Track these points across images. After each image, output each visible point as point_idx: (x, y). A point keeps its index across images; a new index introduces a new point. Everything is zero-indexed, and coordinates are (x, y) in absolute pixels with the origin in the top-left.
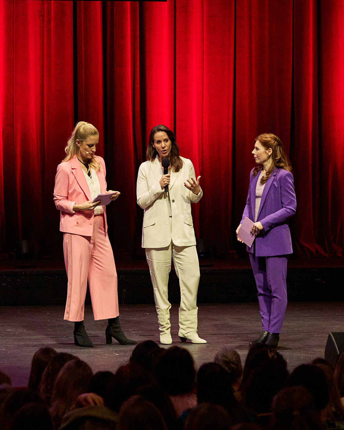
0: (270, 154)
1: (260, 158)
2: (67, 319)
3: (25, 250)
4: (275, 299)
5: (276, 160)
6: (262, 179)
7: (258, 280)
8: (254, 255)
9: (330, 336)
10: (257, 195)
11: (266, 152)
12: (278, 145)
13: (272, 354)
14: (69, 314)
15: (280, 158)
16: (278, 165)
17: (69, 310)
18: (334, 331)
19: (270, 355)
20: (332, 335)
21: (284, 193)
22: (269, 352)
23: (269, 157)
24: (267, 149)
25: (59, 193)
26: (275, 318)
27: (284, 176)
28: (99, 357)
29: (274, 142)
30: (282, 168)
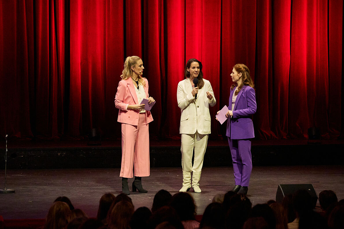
0: (240, 76)
1: (235, 79)
2: (122, 176)
3: (94, 135)
4: (244, 166)
5: (244, 80)
6: (235, 92)
7: (233, 154)
8: (230, 138)
9: (279, 187)
10: (233, 102)
11: (238, 75)
12: (246, 71)
13: (243, 198)
14: (123, 173)
15: (247, 79)
16: (245, 84)
17: (124, 171)
18: (281, 184)
19: (242, 199)
20: (280, 186)
21: (249, 100)
22: (241, 197)
23: (240, 78)
24: (239, 73)
25: (119, 98)
26: (244, 177)
27: (248, 90)
28: (139, 199)
29: (244, 69)
30: (248, 85)
